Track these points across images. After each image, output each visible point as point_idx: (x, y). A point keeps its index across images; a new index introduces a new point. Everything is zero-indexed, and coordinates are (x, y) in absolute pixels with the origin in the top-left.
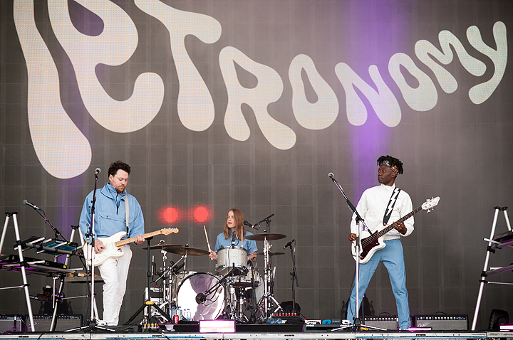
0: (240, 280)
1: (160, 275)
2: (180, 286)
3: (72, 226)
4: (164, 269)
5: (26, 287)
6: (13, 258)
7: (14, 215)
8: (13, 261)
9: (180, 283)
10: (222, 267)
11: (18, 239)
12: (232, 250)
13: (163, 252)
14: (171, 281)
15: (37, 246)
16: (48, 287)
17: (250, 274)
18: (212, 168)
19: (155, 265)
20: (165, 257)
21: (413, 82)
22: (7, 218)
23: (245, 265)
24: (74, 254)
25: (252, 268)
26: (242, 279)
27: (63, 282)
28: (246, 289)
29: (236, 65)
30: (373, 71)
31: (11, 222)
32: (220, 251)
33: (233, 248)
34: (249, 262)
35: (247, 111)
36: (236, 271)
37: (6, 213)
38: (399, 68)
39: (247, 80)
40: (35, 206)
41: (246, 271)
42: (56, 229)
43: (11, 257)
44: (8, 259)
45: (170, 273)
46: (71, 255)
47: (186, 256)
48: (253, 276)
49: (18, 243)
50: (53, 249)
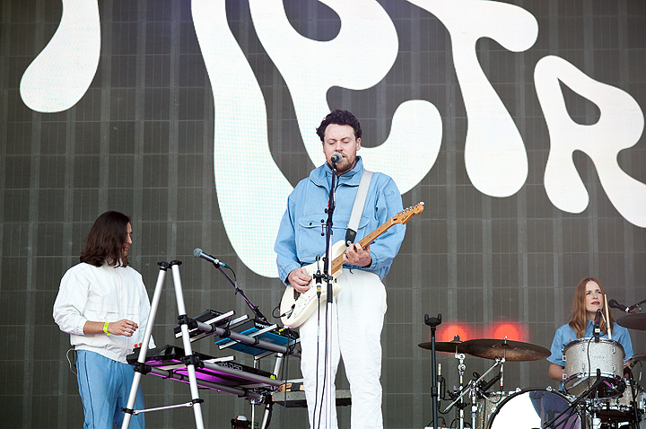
0: (608, 405)
1: (453, 397)
2: (494, 416)
4: (461, 388)
5: (197, 407)
6: (173, 352)
7: (175, 268)
8: (172, 357)
9: (494, 409)
10: (574, 377)
11: (182, 312)
12: (594, 346)
13: (458, 356)
14: (474, 409)
15: (220, 330)
16: (241, 418)
17: (628, 394)
19: (443, 381)
20: (462, 366)
22: (162, 273)
24: (291, 353)
25: (632, 383)
26: (612, 404)
27: (270, 409)
28: (620, 425)
29: (564, 88)
31: (169, 281)
32: (572, 348)
33: (597, 341)
34: (626, 371)
35: (582, 162)
36: (602, 387)
37: (160, 264)
39: (583, 111)
40: (216, 261)
41: (622, 388)
42: (256, 310)
43: (169, 349)
44: (163, 353)
45: (472, 392)
46: (285, 354)
47: (503, 360)
48: (634, 397)
49: (182, 320)
50: (251, 338)
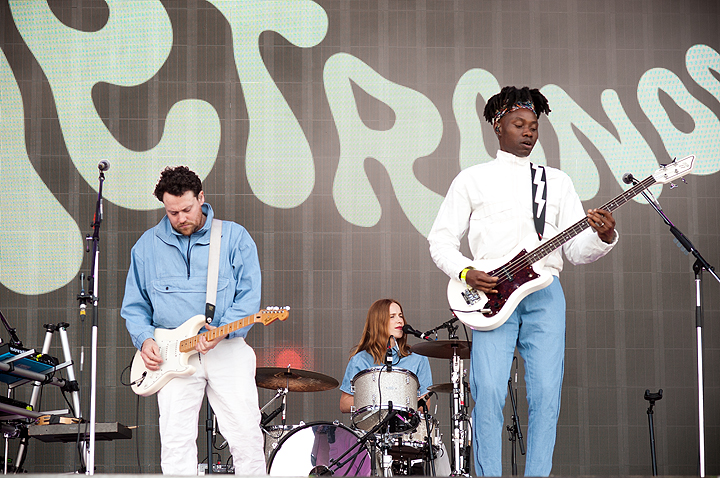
0: (400, 441)
2: (275, 452)
3: (47, 326)
9: (275, 445)
10: (363, 410)
12: (385, 376)
17: (422, 428)
18: (311, 277)
21: (683, 122)
23: (414, 407)
24: (49, 382)
26: (404, 439)
27: (26, 444)
28: (413, 463)
29: (355, 87)
30: (610, 100)
32: (361, 378)
33: (389, 370)
34: (421, 403)
35: (376, 173)
36: (394, 421)
38: (657, 97)
39: (375, 114)
41: (416, 422)
42: (12, 332)
46: (43, 382)
47: (286, 391)
48: (429, 432)
50: (5, 365)
